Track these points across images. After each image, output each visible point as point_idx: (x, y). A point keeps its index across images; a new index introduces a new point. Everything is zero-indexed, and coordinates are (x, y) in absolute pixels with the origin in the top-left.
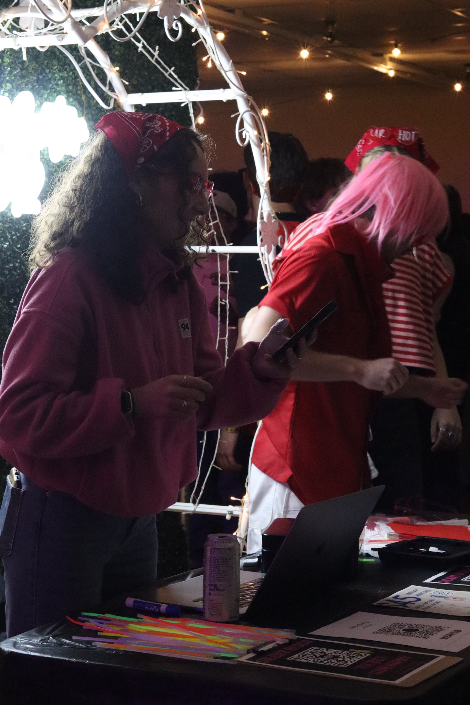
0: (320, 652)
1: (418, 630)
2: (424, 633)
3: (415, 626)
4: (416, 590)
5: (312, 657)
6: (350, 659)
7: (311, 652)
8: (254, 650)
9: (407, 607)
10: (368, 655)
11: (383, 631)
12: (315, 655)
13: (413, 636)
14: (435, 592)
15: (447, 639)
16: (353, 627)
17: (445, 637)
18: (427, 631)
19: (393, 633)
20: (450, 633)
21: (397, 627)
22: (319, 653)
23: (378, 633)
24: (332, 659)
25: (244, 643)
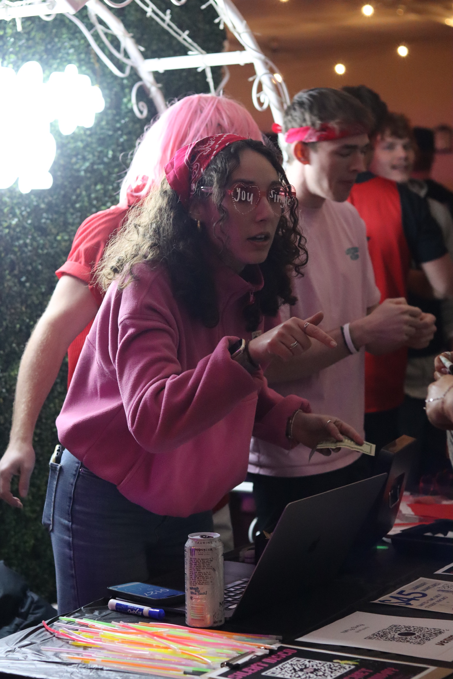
0: (301, 664)
1: (415, 634)
2: (420, 637)
3: (412, 629)
4: (424, 584)
5: (291, 671)
6: (332, 672)
7: (292, 665)
8: (228, 664)
9: (410, 604)
10: (353, 667)
11: (376, 635)
12: (294, 669)
13: (407, 641)
14: (443, 586)
15: (443, 645)
16: (346, 631)
17: (442, 643)
18: (424, 636)
19: (386, 638)
20: (449, 637)
21: (394, 630)
22: (299, 666)
23: (370, 638)
24: (312, 673)
25: (218, 655)
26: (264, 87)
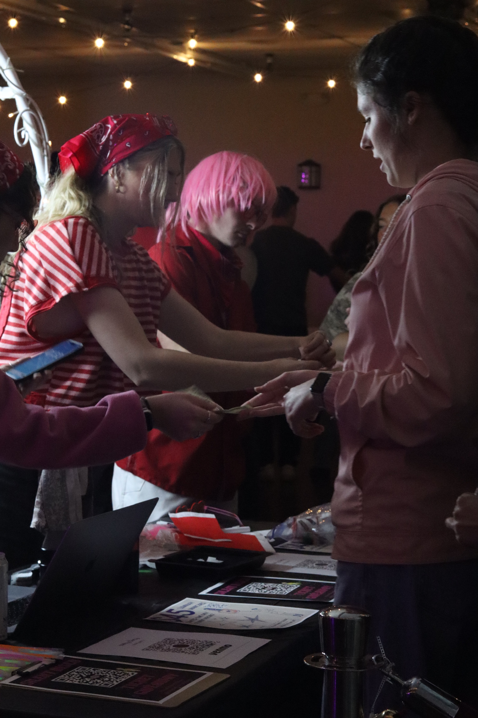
0: (86, 672)
1: (189, 646)
2: (194, 648)
3: (185, 641)
4: (191, 603)
5: (78, 677)
6: (117, 678)
7: (78, 672)
8: (19, 672)
9: (181, 621)
10: (135, 674)
11: (153, 647)
12: (81, 676)
13: (183, 652)
14: (209, 605)
15: (216, 654)
16: (123, 644)
17: (215, 653)
18: (197, 647)
19: (162, 650)
20: (220, 648)
21: (168, 643)
22: (85, 673)
23: (147, 650)
24: (98, 679)
25: (10, 665)
26: (25, 123)
